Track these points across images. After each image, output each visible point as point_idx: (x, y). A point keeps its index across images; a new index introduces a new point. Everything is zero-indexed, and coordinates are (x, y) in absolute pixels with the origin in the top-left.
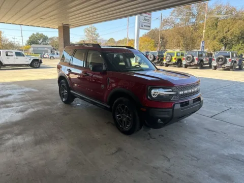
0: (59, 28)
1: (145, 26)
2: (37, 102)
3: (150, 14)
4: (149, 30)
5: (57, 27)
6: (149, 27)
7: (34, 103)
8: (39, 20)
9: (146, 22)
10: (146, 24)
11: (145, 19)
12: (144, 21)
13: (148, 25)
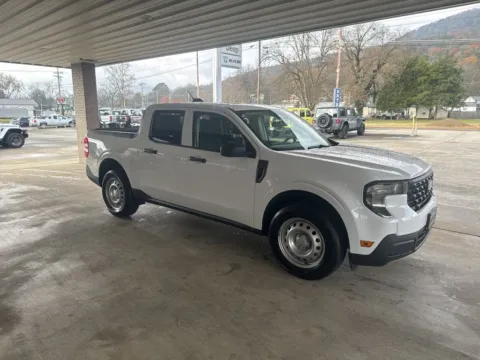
1: (230, 61)
6: (239, 62)
9: (233, 53)
11: (230, 49)
13: (237, 59)
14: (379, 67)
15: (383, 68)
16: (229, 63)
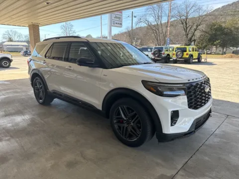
0: (29, 26)
1: (116, 23)
3: (121, 13)
4: (121, 27)
6: (121, 24)
8: (9, 19)
9: (118, 19)
11: (116, 17)
12: (116, 19)
13: (120, 22)
14: (197, 26)
15: (199, 27)
16: (115, 25)
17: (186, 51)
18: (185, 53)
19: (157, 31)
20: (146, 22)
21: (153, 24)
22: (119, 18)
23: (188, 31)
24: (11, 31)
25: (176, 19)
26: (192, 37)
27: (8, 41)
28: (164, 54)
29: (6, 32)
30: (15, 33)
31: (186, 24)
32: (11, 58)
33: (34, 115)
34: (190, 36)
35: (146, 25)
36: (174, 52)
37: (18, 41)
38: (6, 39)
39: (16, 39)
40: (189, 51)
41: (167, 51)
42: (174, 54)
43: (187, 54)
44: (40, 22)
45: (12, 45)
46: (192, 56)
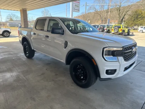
0: (21, 11)
2: (5, 53)
4: (78, 12)
5: (19, 10)
6: (79, 10)
7: (3, 54)
8: (7, 6)
10: (77, 9)
11: (76, 6)
12: (76, 7)
13: (78, 9)
14: (126, 12)
17: (120, 28)
18: (120, 29)
19: (101, 15)
20: (94, 9)
21: (99, 10)
22: (78, 6)
23: (120, 15)
24: (12, 14)
25: (113, 7)
26: (123, 19)
27: (10, 21)
28: (106, 29)
29: (9, 15)
30: (14, 15)
31: (119, 11)
32: (10, 31)
33: (19, 73)
34: (121, 18)
35: (94, 11)
36: (113, 29)
37: (16, 21)
38: (9, 19)
39: (14, 19)
40: (123, 28)
41: (108, 27)
42: (112, 30)
43: (121, 30)
44: (27, 8)
45: (12, 23)
46: (124, 31)
